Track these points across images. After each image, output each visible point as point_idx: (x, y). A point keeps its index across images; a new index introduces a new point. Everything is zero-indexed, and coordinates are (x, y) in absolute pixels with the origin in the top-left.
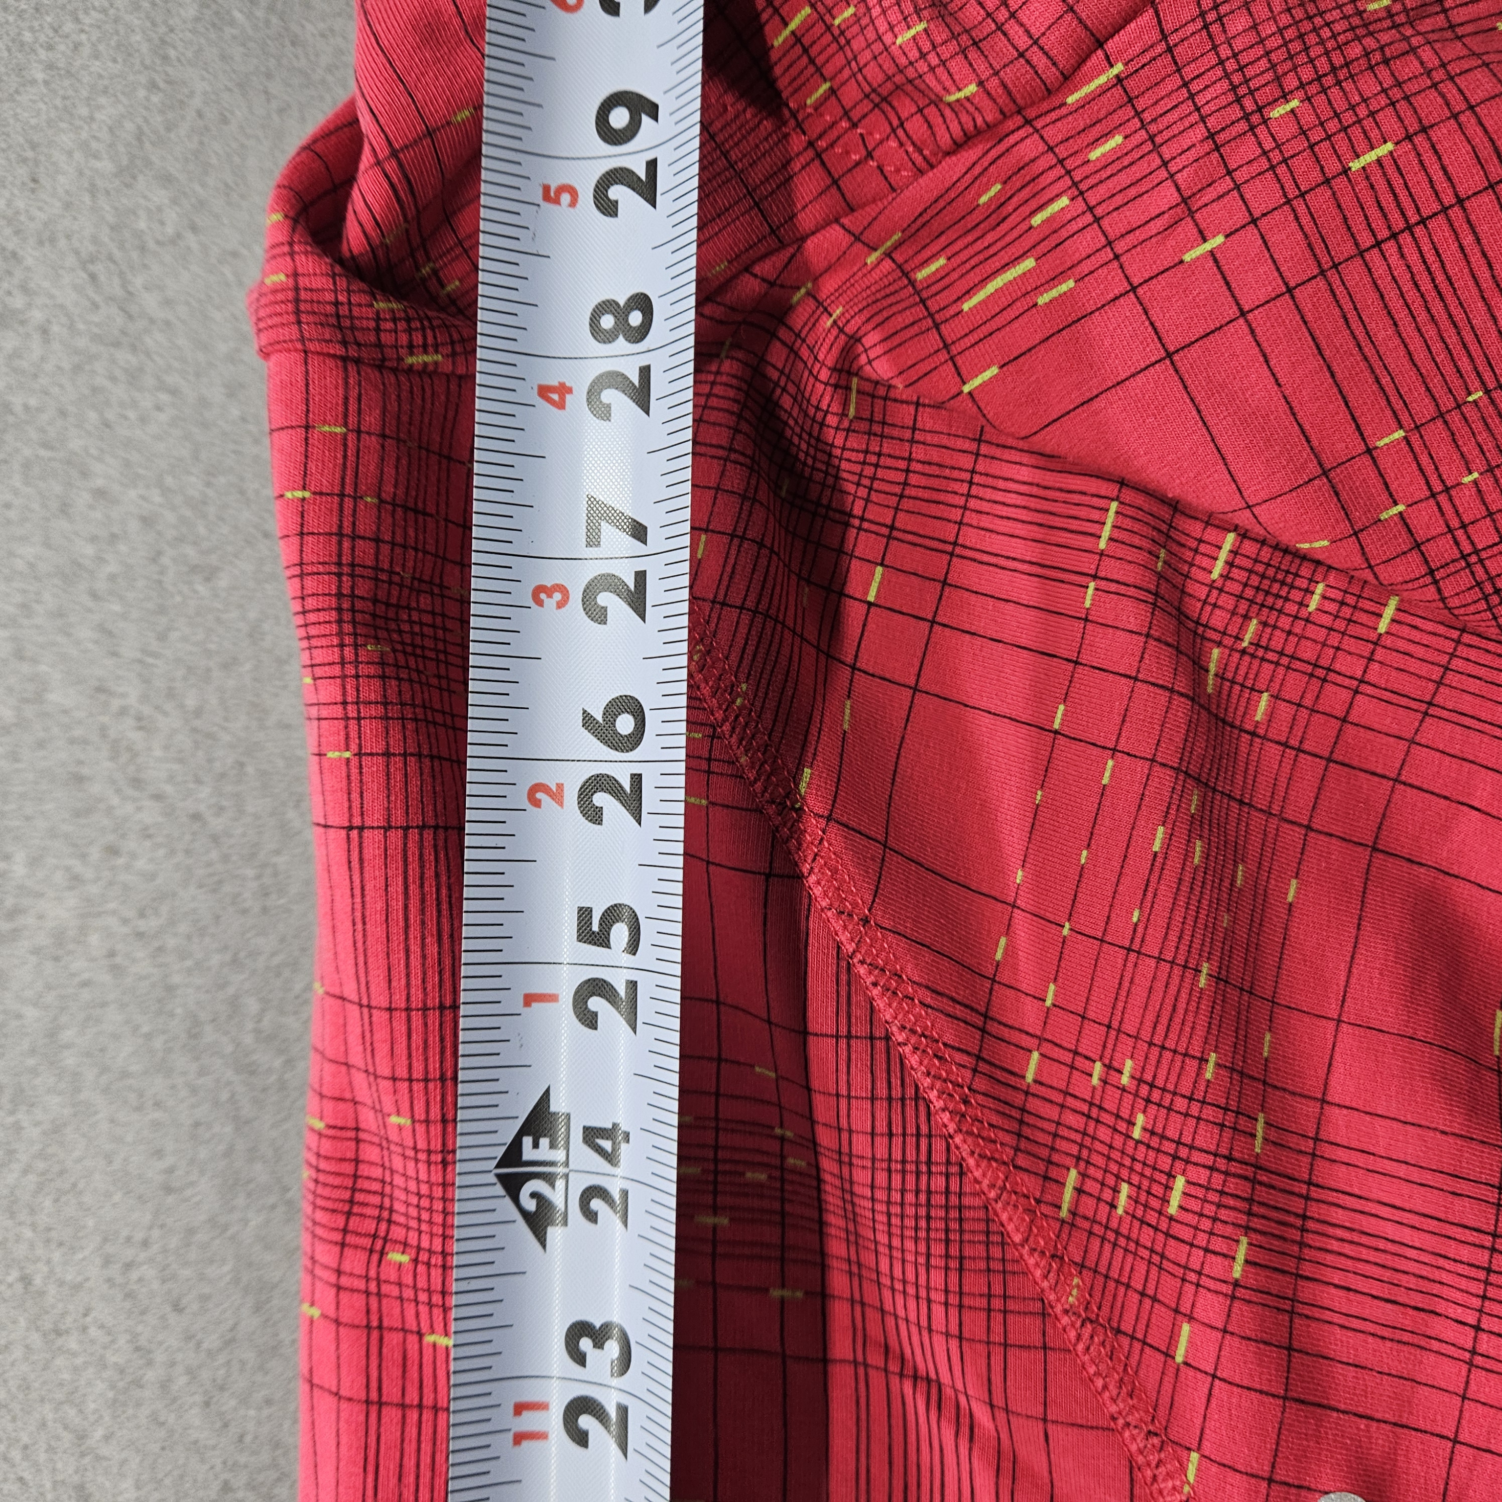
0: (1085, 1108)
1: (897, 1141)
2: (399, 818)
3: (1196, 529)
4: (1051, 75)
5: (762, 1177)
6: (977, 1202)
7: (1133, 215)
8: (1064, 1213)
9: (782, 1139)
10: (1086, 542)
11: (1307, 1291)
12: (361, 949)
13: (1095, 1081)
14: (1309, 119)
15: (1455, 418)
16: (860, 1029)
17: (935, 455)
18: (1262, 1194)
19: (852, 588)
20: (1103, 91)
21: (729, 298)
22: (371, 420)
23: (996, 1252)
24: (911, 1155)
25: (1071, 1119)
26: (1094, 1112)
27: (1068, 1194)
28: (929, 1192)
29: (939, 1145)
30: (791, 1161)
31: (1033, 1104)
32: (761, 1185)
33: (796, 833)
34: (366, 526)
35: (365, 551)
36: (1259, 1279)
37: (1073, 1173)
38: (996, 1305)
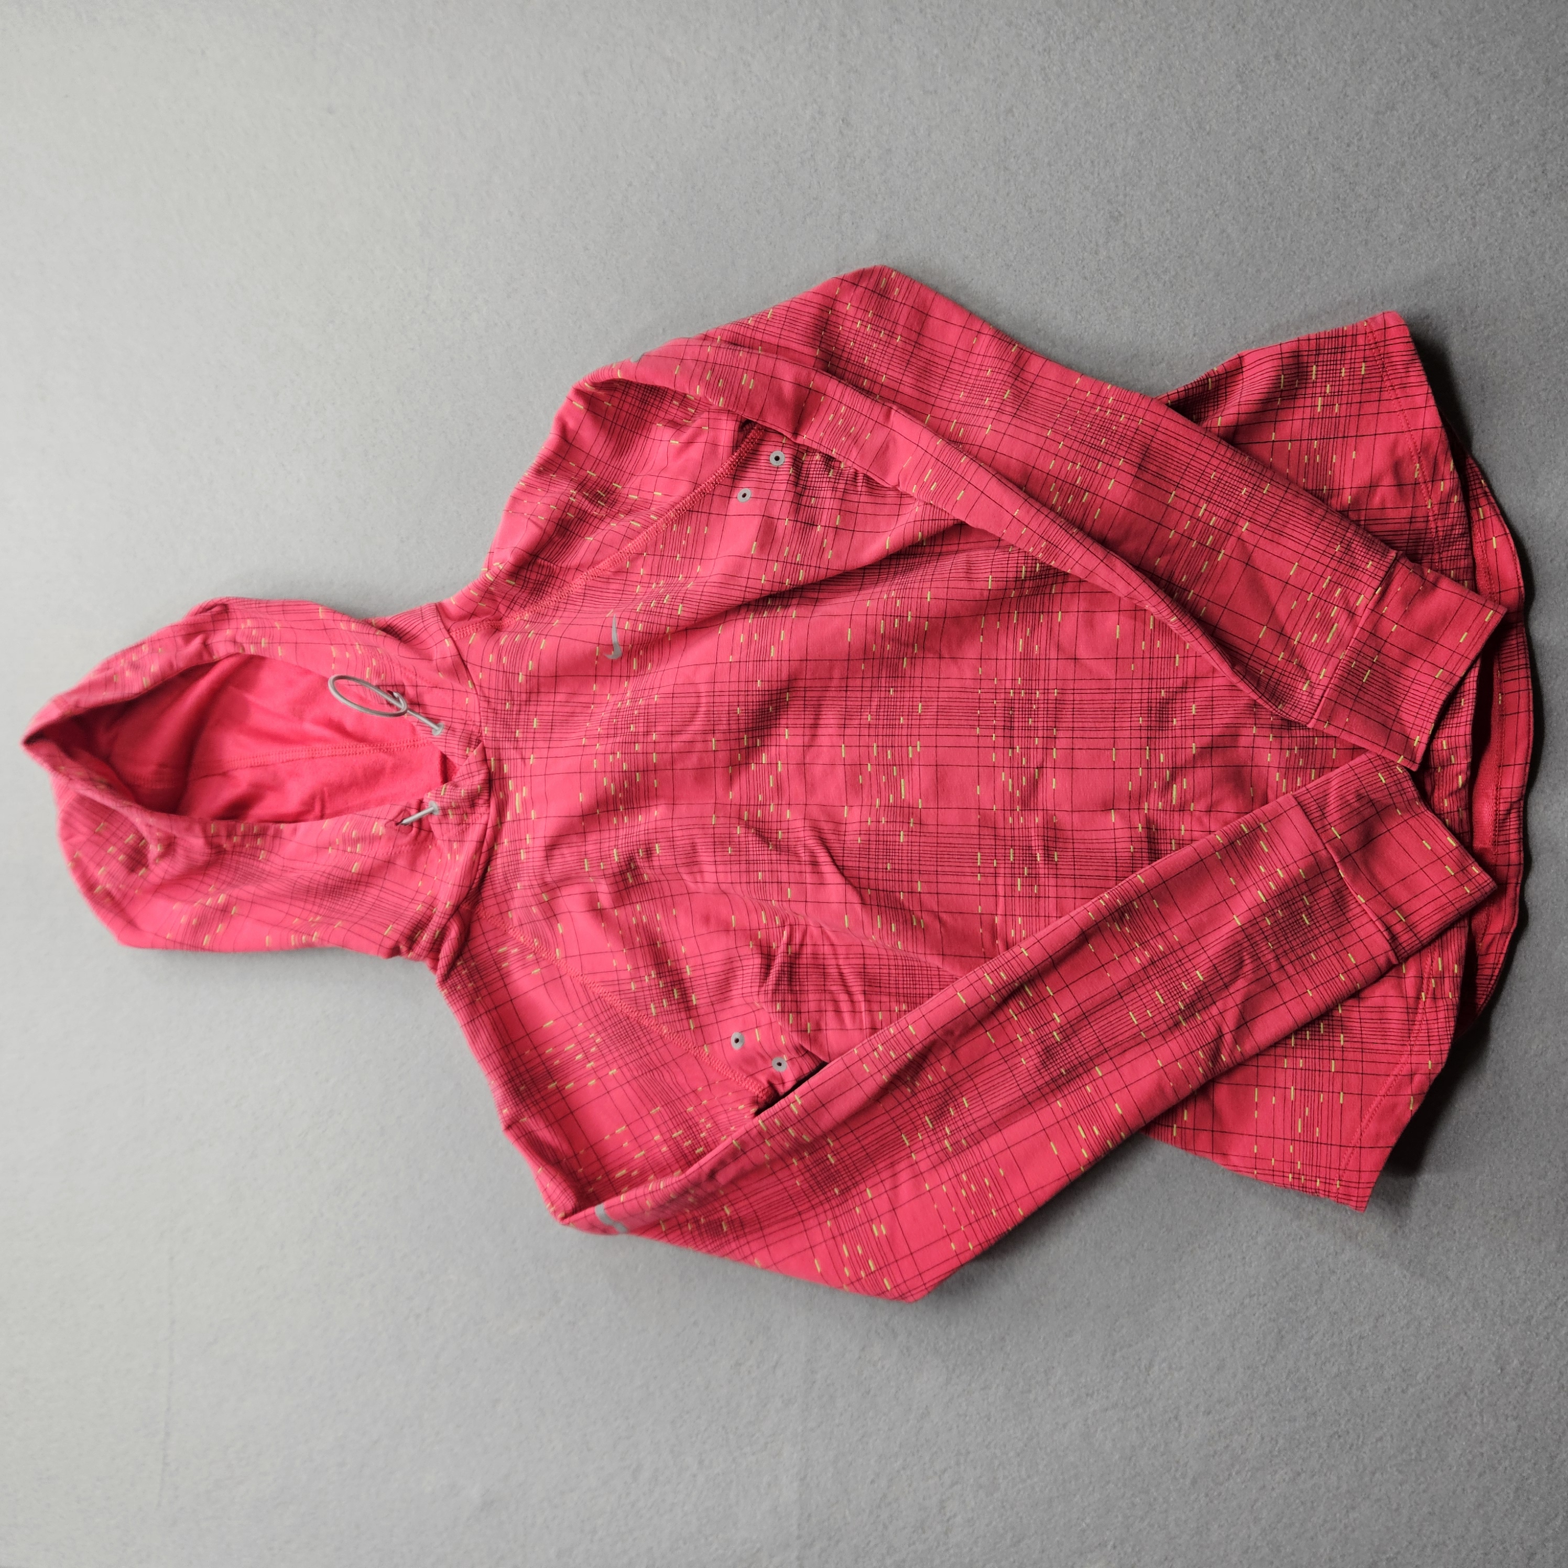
0: (648, 988)
1: (612, 1019)
5: (594, 1049)
6: (635, 1022)
8: (654, 1014)
9: (592, 1037)
13: (647, 981)
23: (645, 1031)
24: (616, 1021)
25: (646, 993)
26: (650, 988)
27: (653, 1010)
28: (624, 1027)
30: (597, 1041)
32: (595, 1051)
37: (652, 1005)
38: (651, 1042)
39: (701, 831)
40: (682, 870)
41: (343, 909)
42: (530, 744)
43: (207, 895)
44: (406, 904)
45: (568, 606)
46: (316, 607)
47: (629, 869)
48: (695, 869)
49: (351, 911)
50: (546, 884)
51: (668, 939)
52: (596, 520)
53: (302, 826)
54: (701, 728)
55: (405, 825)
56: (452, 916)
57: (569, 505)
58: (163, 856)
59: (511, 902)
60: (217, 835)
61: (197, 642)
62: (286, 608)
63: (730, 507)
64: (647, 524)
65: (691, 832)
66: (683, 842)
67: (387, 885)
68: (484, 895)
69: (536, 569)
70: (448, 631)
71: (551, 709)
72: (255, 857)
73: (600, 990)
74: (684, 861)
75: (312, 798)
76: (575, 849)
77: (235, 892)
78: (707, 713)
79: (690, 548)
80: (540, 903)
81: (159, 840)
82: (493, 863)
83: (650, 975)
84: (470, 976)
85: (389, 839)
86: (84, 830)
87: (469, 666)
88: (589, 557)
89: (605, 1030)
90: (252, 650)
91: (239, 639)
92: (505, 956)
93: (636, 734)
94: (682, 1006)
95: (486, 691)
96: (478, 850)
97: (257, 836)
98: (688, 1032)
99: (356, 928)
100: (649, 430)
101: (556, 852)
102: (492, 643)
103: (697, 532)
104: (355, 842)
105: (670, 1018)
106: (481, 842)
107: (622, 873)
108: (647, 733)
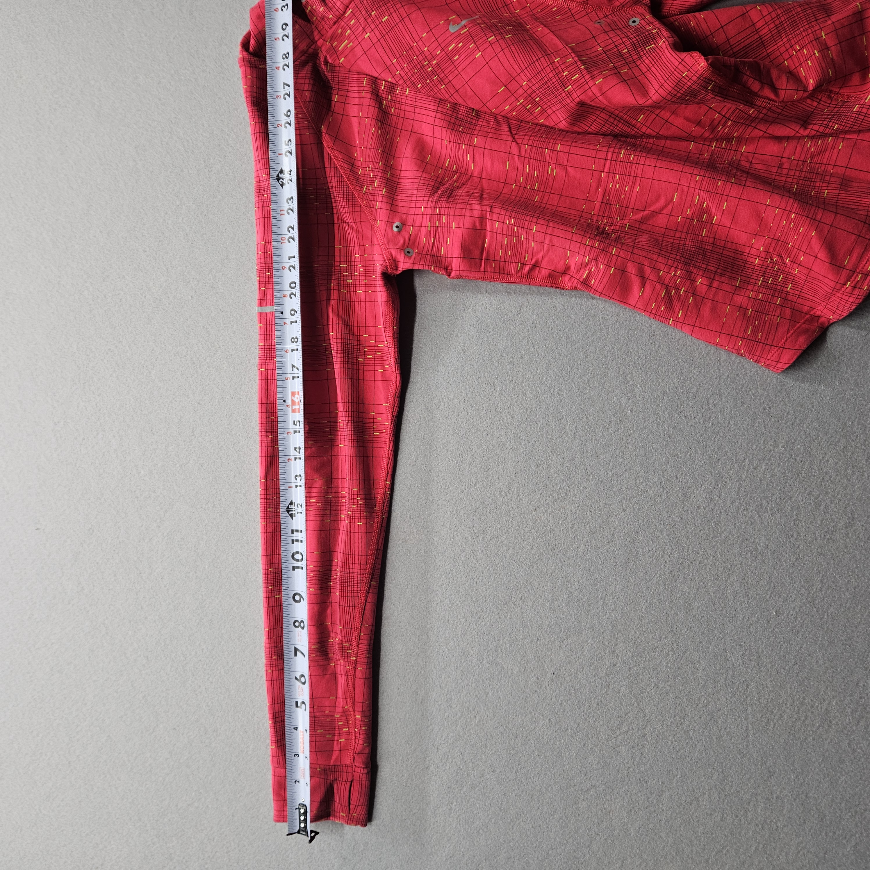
2: (261, 131)
3: (379, 81)
4: (342, 12)
7: (358, 32)
10: (362, 85)
11: (396, 197)
12: (257, 151)
13: (367, 171)
14: (376, 14)
15: (402, 57)
16: (332, 166)
17: (342, 75)
18: (388, 183)
19: (333, 99)
20: (350, 14)
21: (308, 52)
22: (255, 75)
29: (345, 183)
31: (360, 177)
33: (321, 136)
34: (255, 91)
35: (255, 94)
36: (388, 194)
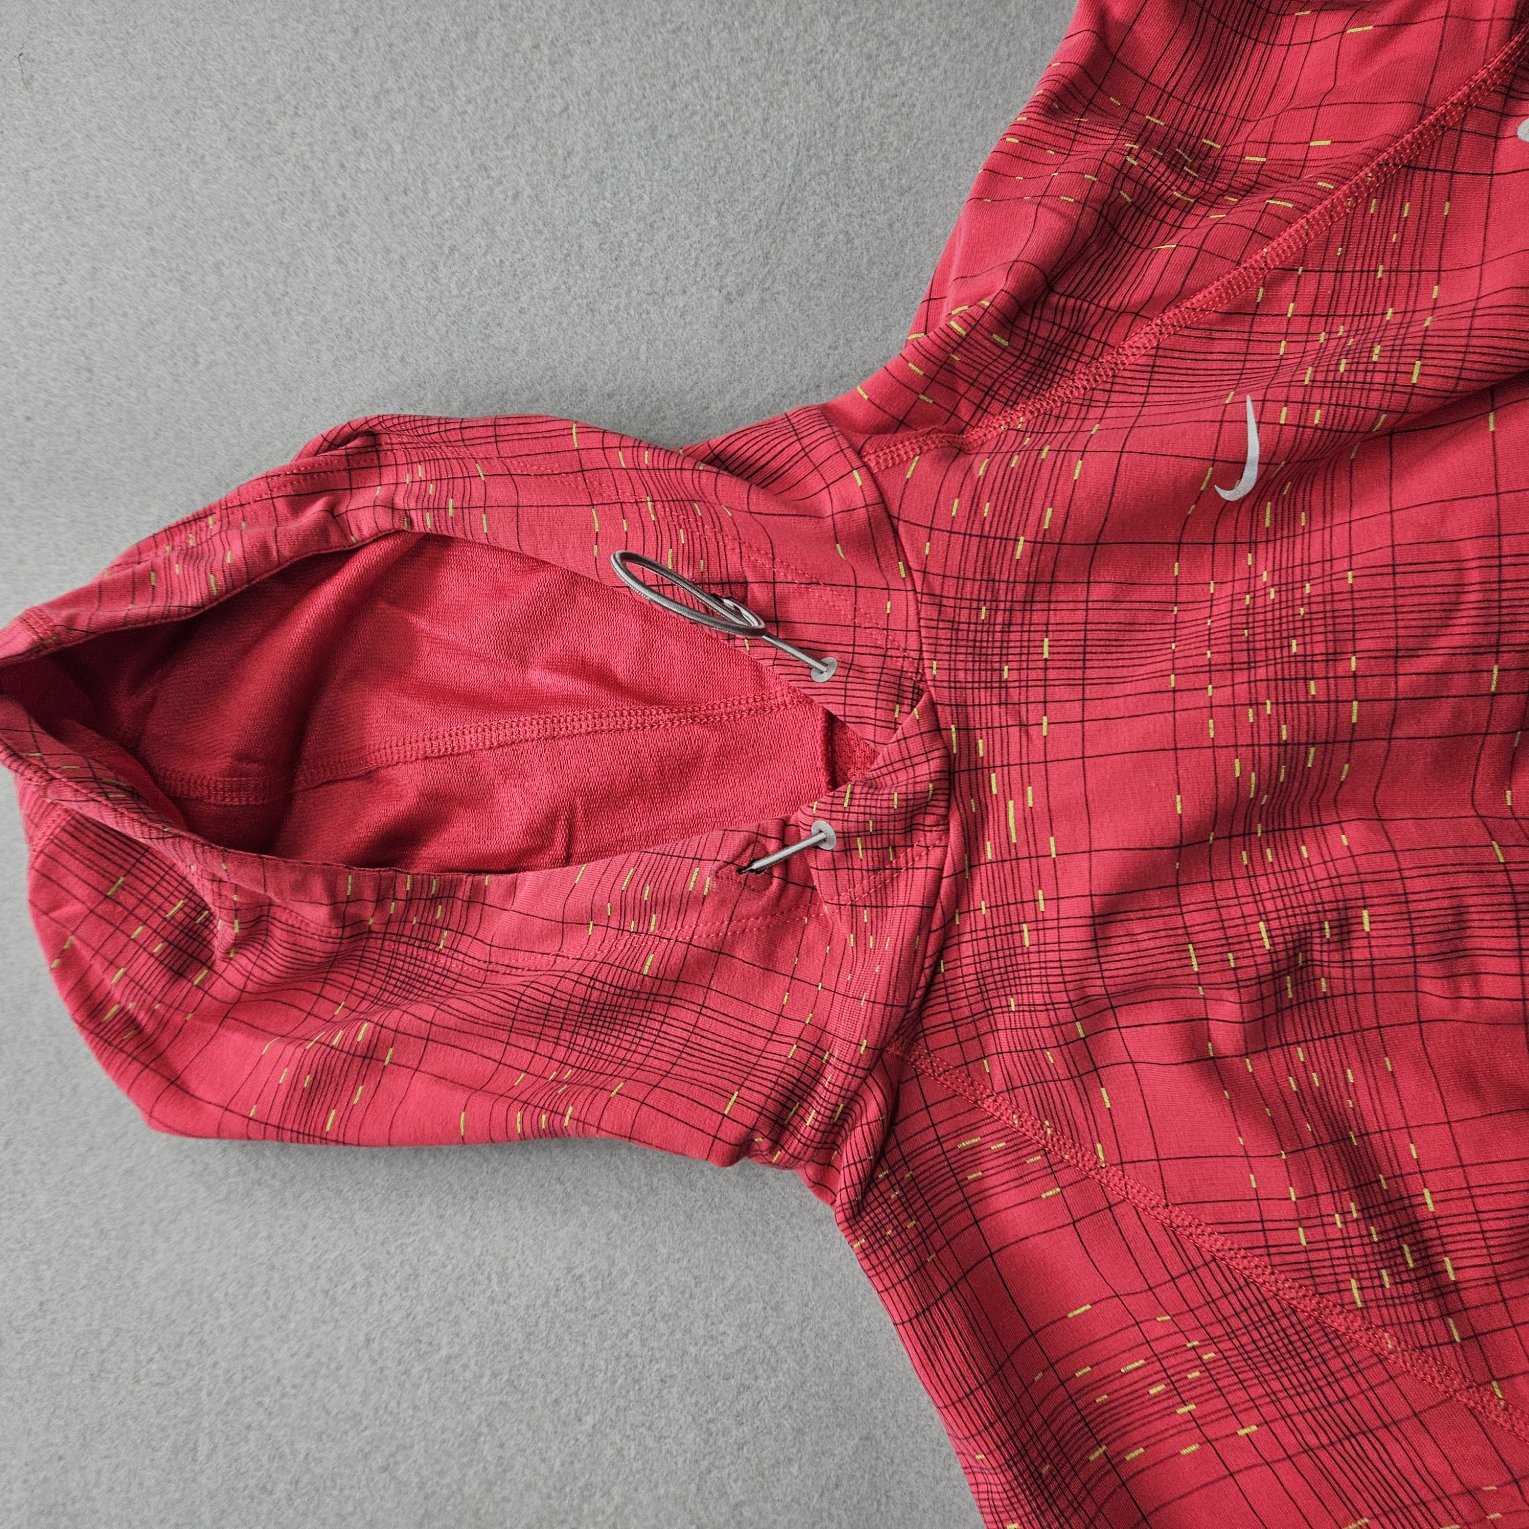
0: (1341, 1243)
1: (1251, 1311)
5: (1197, 1374)
6: (1311, 1321)
8: (1359, 1304)
9: (1194, 1348)
13: (1339, 1225)
23: (1337, 1343)
24: (1262, 1315)
25: (1336, 1253)
26: (1348, 1243)
27: (1356, 1293)
28: (1283, 1330)
29: (1273, 1303)
30: (1205, 1357)
31: (1312, 1256)
32: (1198, 1379)
37: (1353, 1281)
38: (1354, 1370)
39: (1475, 880)
40: (1424, 969)
41: (621, 1053)
42: (1036, 694)
43: (331, 1023)
44: (760, 1043)
45: (1115, 397)
46: (563, 425)
47: (1292, 968)
48: (1462, 966)
49: (639, 1058)
50: (1086, 1000)
51: (1372, 1127)
52: (1174, 213)
53: (529, 880)
54: (1468, 640)
55: (758, 871)
56: (869, 1071)
57: (1123, 173)
58: (239, 944)
59: (989, 1039)
60: (356, 898)
61: (315, 510)
62: (501, 431)
63: (1501, 155)
64: (1308, 200)
65: (1452, 881)
66: (1434, 904)
67: (714, 1000)
68: (927, 1023)
69: (1048, 314)
70: (859, 453)
71: (1080, 616)
72: (428, 943)
73: (1215, 1243)
74: (1434, 949)
75: (551, 820)
76: (1158, 923)
77: (392, 1018)
78: (1485, 605)
79: (1407, 250)
80: (1066, 1044)
81: (236, 911)
82: (952, 954)
83: (1345, 1213)
84: (906, 1202)
85: (723, 902)
86: (82, 891)
87: (902, 530)
88: (1172, 282)
89: (1231, 1335)
90: (426, 522)
91: (399, 502)
92: (974, 1156)
93: (1305, 658)
94: (1426, 1285)
95: (936, 582)
96: (923, 926)
97: (435, 899)
98: (1447, 1350)
99: (657, 1098)
100: (1275, 29)
101: (1117, 930)
102: (955, 477)
103: (1425, 213)
104: (644, 911)
105: (1403, 1313)
106: (928, 908)
107: (1277, 976)
108: (1334, 656)
